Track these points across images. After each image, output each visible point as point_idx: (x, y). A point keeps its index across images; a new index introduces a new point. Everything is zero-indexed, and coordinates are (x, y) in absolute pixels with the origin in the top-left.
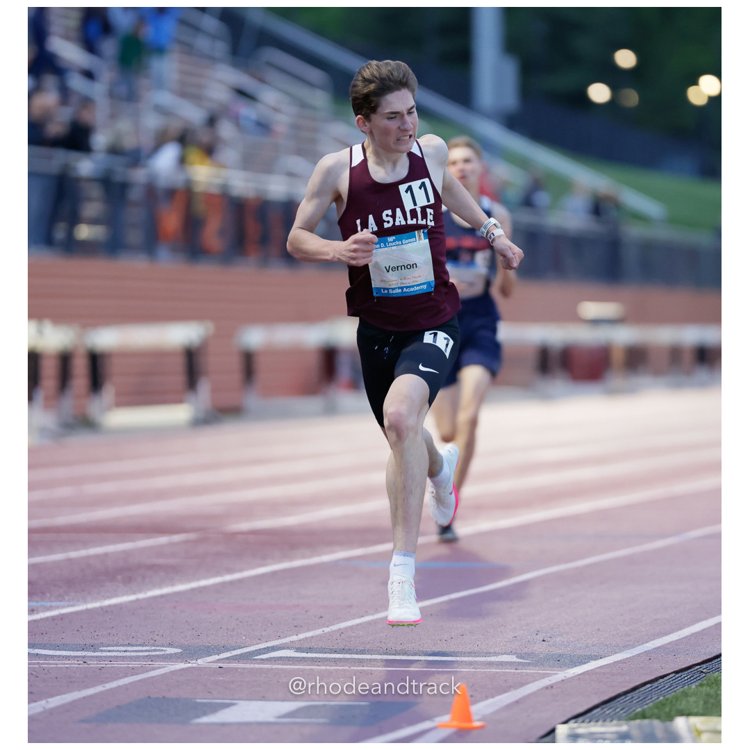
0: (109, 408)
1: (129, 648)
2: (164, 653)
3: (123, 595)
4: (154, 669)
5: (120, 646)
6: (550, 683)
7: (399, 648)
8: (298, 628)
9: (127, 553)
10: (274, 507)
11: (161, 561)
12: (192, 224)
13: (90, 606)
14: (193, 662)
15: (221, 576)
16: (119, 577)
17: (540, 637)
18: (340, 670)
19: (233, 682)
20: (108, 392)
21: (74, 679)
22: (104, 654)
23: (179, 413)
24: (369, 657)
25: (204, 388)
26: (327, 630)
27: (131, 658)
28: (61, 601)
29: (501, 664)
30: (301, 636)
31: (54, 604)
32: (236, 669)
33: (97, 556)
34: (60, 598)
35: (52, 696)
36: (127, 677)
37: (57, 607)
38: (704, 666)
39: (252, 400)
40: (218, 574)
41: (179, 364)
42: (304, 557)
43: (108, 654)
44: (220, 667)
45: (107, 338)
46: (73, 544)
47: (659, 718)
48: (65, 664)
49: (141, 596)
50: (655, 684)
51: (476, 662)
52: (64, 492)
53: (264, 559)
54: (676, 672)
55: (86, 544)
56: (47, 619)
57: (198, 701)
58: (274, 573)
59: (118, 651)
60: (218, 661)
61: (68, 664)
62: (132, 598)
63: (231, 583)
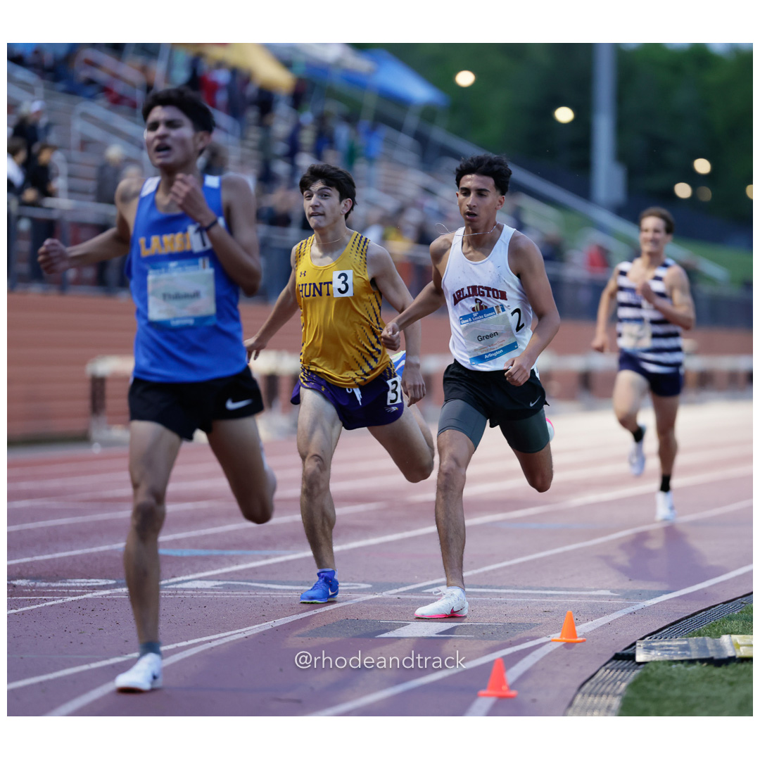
2: (359, 587)
4: (353, 599)
6: (633, 610)
7: (527, 585)
11: (360, 523)
14: (379, 594)
15: (402, 533)
17: (628, 577)
18: (484, 600)
19: (407, 609)
24: (505, 591)
28: (287, 550)
29: (599, 597)
31: (283, 552)
32: (410, 599)
35: (278, 618)
37: (285, 555)
38: (744, 599)
40: (401, 531)
44: (398, 598)
47: (710, 636)
50: (709, 612)
51: (580, 595)
54: (724, 603)
56: (277, 563)
57: (382, 621)
60: (397, 594)
63: (409, 539)
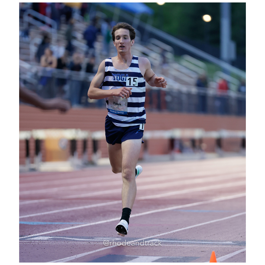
0: (99, 158)
1: (104, 238)
2: (115, 240)
3: (102, 221)
5: (101, 237)
6: (243, 251)
7: (193, 239)
8: (160, 232)
9: (104, 207)
10: (153, 191)
11: (115, 209)
13: (92, 224)
16: (101, 214)
17: (240, 236)
18: (173, 246)
19: (138, 250)
20: (99, 153)
21: (86, 248)
22: (96, 240)
24: (183, 242)
26: (169, 233)
28: (82, 222)
29: (227, 244)
30: (161, 235)
31: (80, 223)
33: (94, 208)
34: (82, 221)
35: (78, 254)
36: (103, 248)
37: (81, 224)
39: (147, 156)
42: (162, 208)
43: (97, 240)
45: (99, 135)
46: (86, 203)
48: (83, 243)
49: (108, 221)
51: (218, 244)
52: (84, 186)
53: (149, 209)
55: (91, 203)
56: (77, 228)
58: (152, 214)
59: (100, 239)
61: (84, 243)
62: (105, 221)
63: (138, 217)
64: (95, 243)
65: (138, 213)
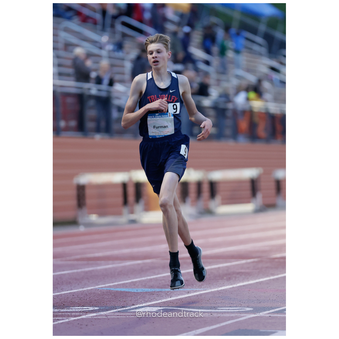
0: (219, 205)
1: (230, 308)
2: (245, 310)
3: (227, 286)
4: (241, 317)
5: (226, 307)
9: (228, 267)
11: (243, 271)
12: (253, 126)
13: (213, 290)
14: (258, 314)
15: (269, 277)
19: (276, 322)
20: (218, 199)
21: (207, 322)
23: (249, 207)
25: (259, 196)
27: (232, 313)
28: (200, 288)
31: (197, 289)
32: (277, 317)
33: (215, 269)
35: (198, 329)
36: (229, 320)
37: (199, 291)
39: (280, 201)
40: (267, 276)
41: (248, 186)
43: (221, 311)
44: (270, 316)
45: (217, 175)
49: (235, 286)
55: (210, 264)
56: (194, 296)
57: (261, 330)
59: (225, 309)
60: (269, 313)
62: (231, 286)
63: (273, 280)
64: (219, 315)
65: (273, 275)
